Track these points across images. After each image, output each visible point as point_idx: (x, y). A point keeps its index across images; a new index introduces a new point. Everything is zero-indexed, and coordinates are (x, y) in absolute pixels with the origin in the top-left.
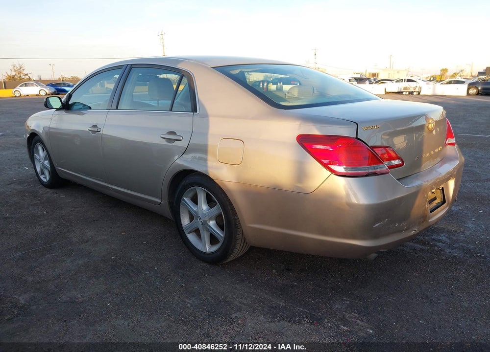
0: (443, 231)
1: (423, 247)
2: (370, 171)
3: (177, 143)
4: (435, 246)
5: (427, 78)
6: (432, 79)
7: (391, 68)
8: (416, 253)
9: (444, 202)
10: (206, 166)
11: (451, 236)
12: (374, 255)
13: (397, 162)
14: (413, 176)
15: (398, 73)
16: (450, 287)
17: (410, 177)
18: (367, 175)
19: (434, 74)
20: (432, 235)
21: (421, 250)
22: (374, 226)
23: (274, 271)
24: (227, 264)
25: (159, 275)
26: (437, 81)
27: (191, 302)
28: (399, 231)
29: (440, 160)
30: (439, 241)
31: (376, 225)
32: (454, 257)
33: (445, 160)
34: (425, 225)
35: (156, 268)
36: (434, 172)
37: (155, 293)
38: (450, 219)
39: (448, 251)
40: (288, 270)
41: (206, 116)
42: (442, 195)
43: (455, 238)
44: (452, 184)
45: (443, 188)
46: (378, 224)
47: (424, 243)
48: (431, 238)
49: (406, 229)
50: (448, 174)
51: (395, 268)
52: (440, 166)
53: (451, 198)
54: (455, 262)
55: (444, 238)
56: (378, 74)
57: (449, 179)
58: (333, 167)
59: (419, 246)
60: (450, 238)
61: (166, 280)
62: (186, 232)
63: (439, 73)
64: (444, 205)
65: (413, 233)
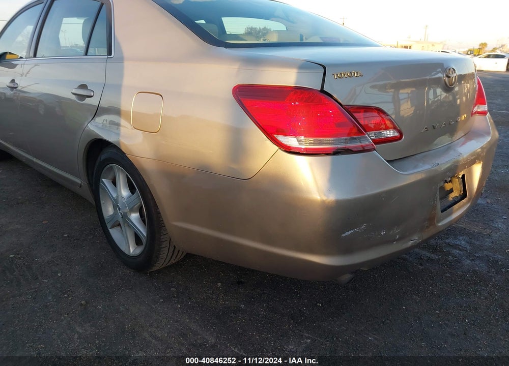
0: (462, 232)
1: (433, 256)
2: (340, 146)
3: (88, 101)
4: (449, 254)
5: (464, 52)
6: (469, 53)
7: (426, 40)
8: (421, 265)
9: (464, 196)
10: (118, 134)
11: (473, 241)
12: (347, 277)
13: (390, 133)
14: (417, 156)
15: (433, 45)
16: (464, 320)
17: (413, 157)
18: (336, 152)
19: (472, 48)
20: (447, 238)
21: (430, 260)
22: (343, 235)
23: (219, 284)
24: (159, 271)
25: (59, 286)
26: (475, 56)
27: (81, 331)
28: (388, 241)
29: (463, 135)
30: (456, 247)
31: (347, 234)
32: (475, 272)
33: (471, 135)
34: (431, 231)
35: (59, 275)
36: (452, 152)
37: (38, 314)
38: (475, 216)
39: (467, 262)
40: (240, 283)
41: (121, 59)
42: (462, 185)
43: (478, 243)
44: (477, 170)
45: (463, 176)
46: (350, 232)
47: (434, 249)
48: (445, 243)
49: (400, 239)
50: (472, 155)
51: (389, 286)
52: (464, 144)
53: (475, 190)
54: (474, 280)
55: (463, 242)
56: (410, 47)
57: (473, 162)
58: (282, 139)
59: (428, 254)
60: (470, 244)
61: (64, 294)
62: (109, 226)
63: (477, 47)
64: (464, 201)
65: (410, 243)
